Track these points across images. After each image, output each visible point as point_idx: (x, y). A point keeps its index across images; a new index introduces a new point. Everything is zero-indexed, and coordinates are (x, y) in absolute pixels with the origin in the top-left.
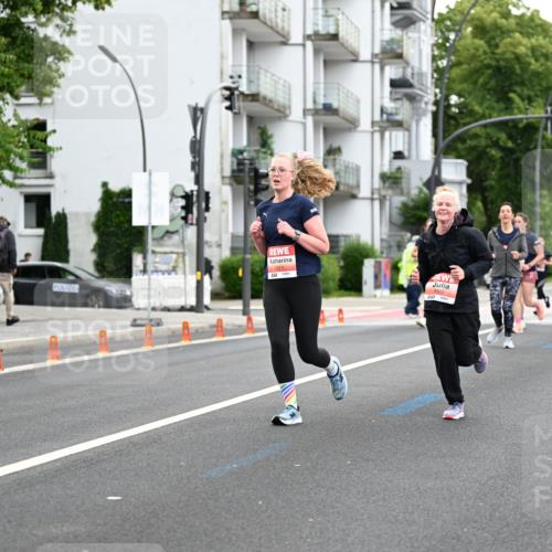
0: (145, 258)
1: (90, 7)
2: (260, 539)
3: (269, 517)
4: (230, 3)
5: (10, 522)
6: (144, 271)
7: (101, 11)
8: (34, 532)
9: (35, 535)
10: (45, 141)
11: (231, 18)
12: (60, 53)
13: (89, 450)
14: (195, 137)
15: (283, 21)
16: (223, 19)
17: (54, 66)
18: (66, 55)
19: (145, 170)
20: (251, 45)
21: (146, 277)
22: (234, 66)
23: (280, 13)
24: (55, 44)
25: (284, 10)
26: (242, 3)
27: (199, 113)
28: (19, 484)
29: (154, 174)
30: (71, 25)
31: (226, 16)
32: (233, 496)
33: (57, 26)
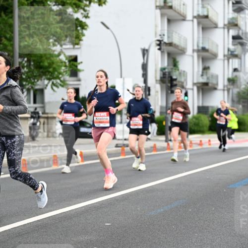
0: (121, 117)
1: (96, 5)
2: (173, 243)
3: (178, 233)
4: (160, 2)
5: (62, 234)
6: (121, 123)
7: (101, 7)
8: (72, 239)
9: (73, 241)
10: (77, 66)
11: (160, 9)
12: (83, 26)
13: (97, 203)
14: (144, 62)
15: (183, 10)
16: (156, 9)
17: (80, 31)
18: (86, 27)
19: (121, 77)
20: (169, 21)
21: (122, 125)
22: (162, 30)
23: (182, 6)
24: (81, 22)
25: (184, 5)
26: (165, 2)
27: (145, 52)
28: (65, 218)
29: (125, 79)
30: (88, 14)
31: (158, 8)
32: (161, 223)
33: (82, 14)
